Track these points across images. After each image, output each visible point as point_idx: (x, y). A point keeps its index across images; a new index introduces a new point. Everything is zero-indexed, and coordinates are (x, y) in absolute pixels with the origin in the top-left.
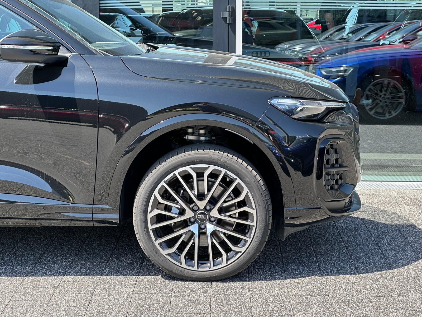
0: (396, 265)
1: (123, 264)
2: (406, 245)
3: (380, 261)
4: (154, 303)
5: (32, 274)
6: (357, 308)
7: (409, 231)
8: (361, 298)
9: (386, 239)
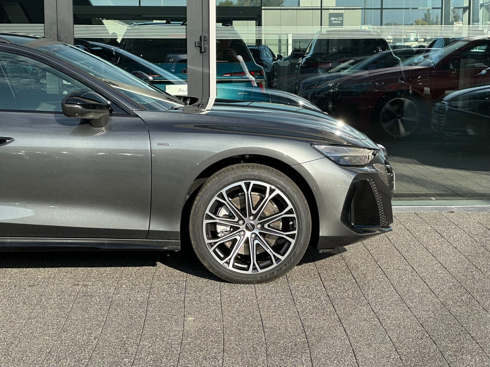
0: (356, 271)
1: (103, 274)
2: (368, 256)
3: (341, 269)
4: (133, 302)
5: (17, 283)
6: (315, 302)
7: (373, 245)
8: (320, 295)
9: (351, 252)
